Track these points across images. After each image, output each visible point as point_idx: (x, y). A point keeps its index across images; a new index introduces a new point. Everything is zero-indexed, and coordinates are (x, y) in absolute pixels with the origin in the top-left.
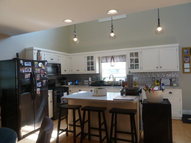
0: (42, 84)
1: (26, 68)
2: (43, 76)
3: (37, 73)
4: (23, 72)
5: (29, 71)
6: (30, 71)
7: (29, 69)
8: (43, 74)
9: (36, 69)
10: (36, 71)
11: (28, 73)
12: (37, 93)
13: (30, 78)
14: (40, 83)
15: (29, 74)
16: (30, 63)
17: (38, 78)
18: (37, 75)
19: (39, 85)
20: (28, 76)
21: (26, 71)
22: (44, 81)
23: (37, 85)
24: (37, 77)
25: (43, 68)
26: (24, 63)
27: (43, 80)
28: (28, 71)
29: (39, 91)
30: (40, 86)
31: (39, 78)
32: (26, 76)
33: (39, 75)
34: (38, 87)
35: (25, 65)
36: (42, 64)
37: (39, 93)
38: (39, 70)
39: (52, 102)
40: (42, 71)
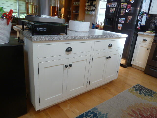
0: (126, 20)
1: (112, 3)
2: (130, 11)
3: (122, 7)
4: (110, 7)
5: (115, 5)
7: (115, 4)
8: (130, 9)
9: (122, 4)
10: (121, 6)
12: (118, 28)
13: (114, 12)
14: (124, 19)
15: (114, 9)
18: (122, 10)
19: (122, 20)
20: (113, 10)
21: (112, 6)
22: (130, 18)
23: (120, 21)
24: (122, 12)
27: (128, 17)
29: (121, 27)
30: (123, 22)
32: (111, 10)
33: (124, 10)
34: (120, 23)
35: (112, 0)
37: (120, 29)
38: (126, 4)
39: (150, 50)
40: (129, 6)
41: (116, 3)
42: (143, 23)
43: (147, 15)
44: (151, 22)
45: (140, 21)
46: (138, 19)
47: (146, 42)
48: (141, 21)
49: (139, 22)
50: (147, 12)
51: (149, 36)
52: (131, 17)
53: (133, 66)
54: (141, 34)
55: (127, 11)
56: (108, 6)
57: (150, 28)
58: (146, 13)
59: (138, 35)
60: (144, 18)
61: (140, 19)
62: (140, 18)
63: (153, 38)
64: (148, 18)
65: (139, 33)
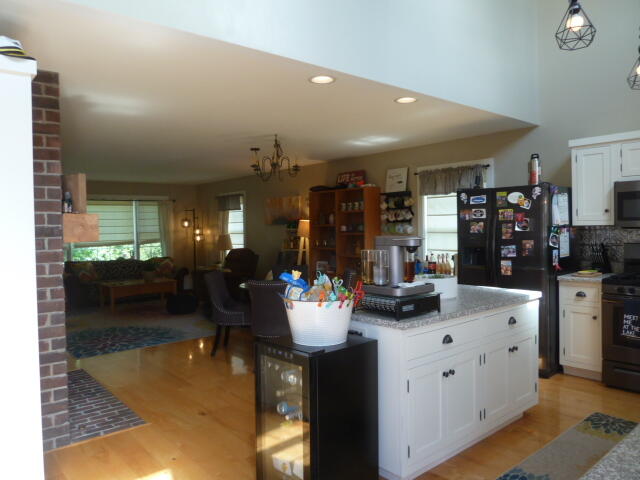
0: (520, 250)
1: (474, 210)
2: (524, 228)
3: (503, 219)
4: (467, 218)
5: (482, 215)
6: (484, 217)
7: (481, 211)
8: (524, 224)
9: (500, 211)
10: (500, 216)
11: (478, 221)
12: (503, 271)
13: (482, 232)
14: (514, 247)
15: (482, 224)
16: (484, 197)
17: (507, 233)
18: (504, 226)
19: (510, 251)
20: (477, 228)
21: (474, 217)
22: (529, 244)
23: (503, 252)
24: (504, 230)
25: (526, 205)
26: (468, 199)
27: (524, 242)
28: (478, 216)
29: (509, 268)
30: (514, 255)
31: (509, 235)
32: (472, 227)
33: (510, 225)
34: (506, 258)
35: (471, 203)
36: (520, 197)
37: (509, 273)
38: (510, 212)
39: (600, 319)
40: (519, 216)
41: (484, 210)
42: (565, 250)
43: (568, 231)
44: (584, 245)
45: (555, 248)
46: (551, 244)
47: (585, 299)
48: (559, 249)
49: (555, 252)
50: (567, 223)
51: (588, 282)
52: (532, 242)
53: (565, 371)
54: (568, 281)
55: (517, 229)
56: (462, 216)
57: (584, 259)
58: (564, 226)
59: (560, 284)
60: (564, 239)
61: (554, 243)
62: (555, 240)
63: (600, 287)
64: (573, 237)
65: (559, 278)
